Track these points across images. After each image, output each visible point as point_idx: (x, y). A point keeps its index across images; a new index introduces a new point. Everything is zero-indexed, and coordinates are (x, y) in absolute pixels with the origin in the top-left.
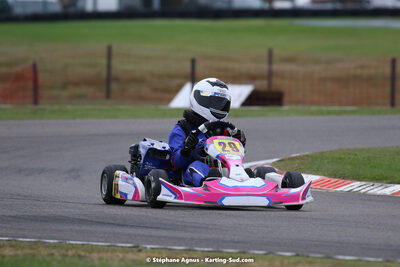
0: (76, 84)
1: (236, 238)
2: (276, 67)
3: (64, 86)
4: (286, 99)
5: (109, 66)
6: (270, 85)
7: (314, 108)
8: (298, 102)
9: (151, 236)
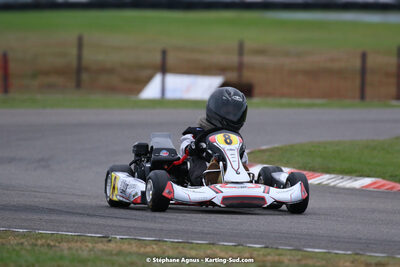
0: (46, 73)
1: (206, 230)
2: (248, 59)
3: (34, 76)
4: (256, 91)
5: (80, 57)
6: (240, 76)
7: (284, 101)
8: (268, 94)
9: (121, 227)
